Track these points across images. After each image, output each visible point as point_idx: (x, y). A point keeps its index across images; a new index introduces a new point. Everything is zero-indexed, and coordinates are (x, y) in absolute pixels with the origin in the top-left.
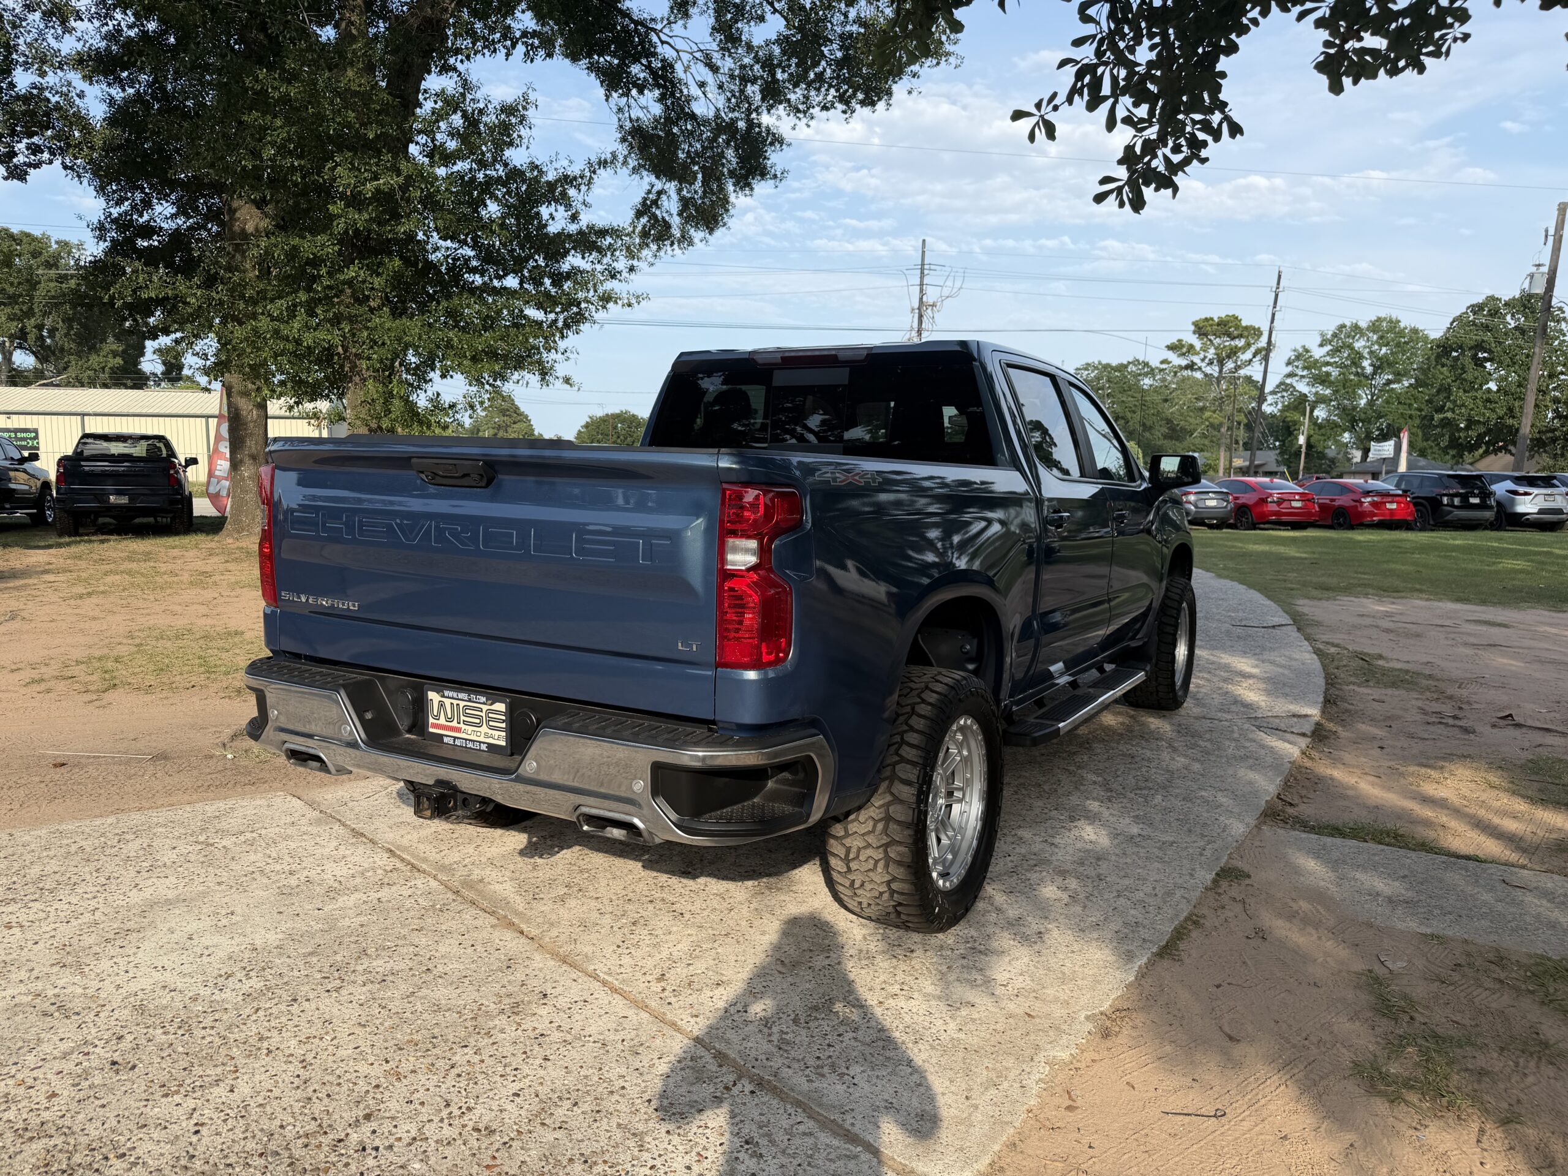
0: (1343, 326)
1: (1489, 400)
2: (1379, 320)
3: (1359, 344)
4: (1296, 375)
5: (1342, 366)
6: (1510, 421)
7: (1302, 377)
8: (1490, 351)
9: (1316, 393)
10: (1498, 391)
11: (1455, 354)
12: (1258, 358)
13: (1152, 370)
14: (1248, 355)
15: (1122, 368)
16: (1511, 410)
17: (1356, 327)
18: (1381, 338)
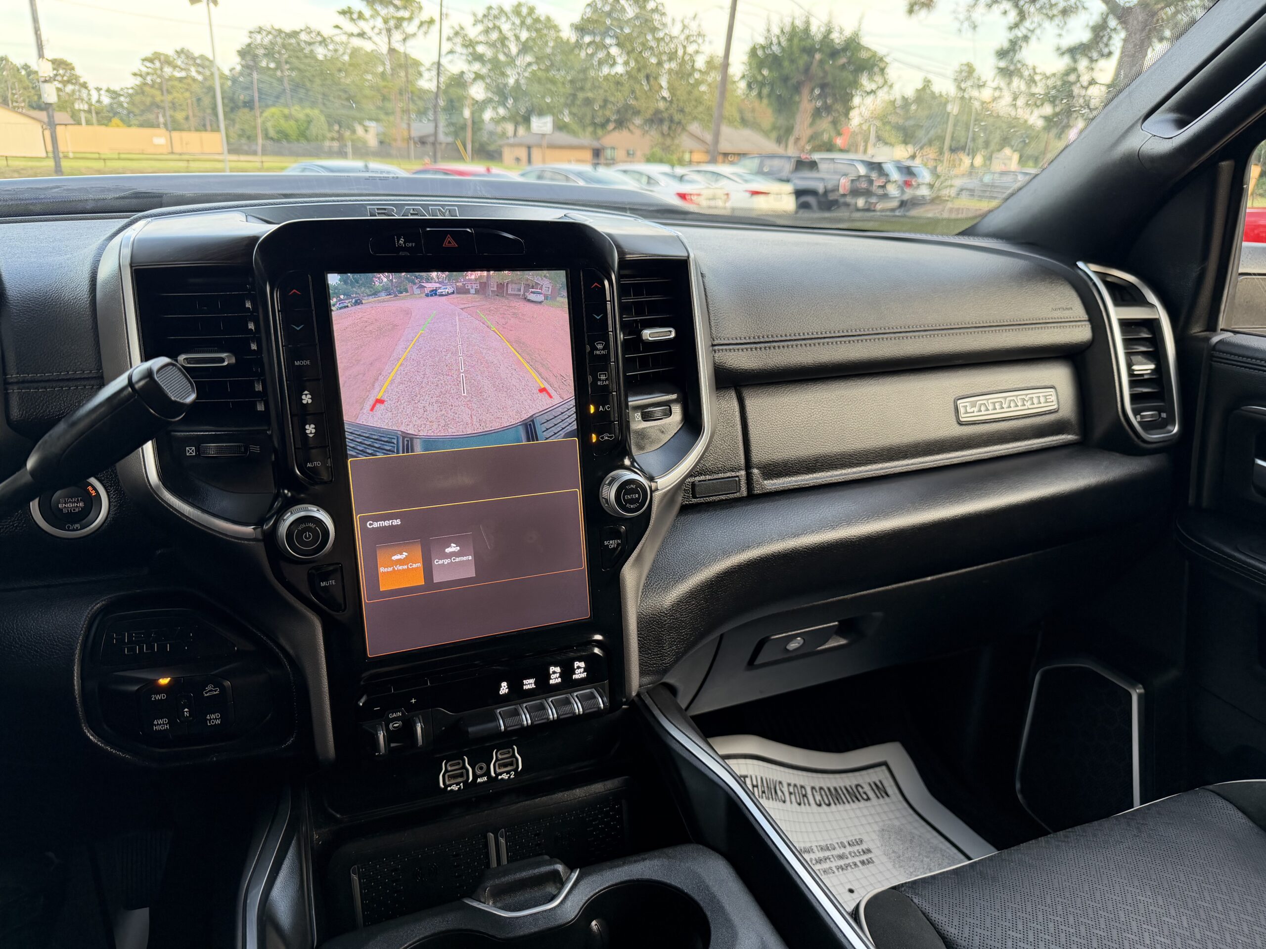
0: (490, 8)
1: (617, 82)
2: (519, 5)
3: (506, 27)
4: (455, 52)
5: (492, 45)
7: (461, 54)
8: (616, 38)
9: (475, 73)
11: (587, 39)
12: (421, 33)
13: (324, 40)
14: (412, 27)
15: (295, 34)
17: (502, 10)
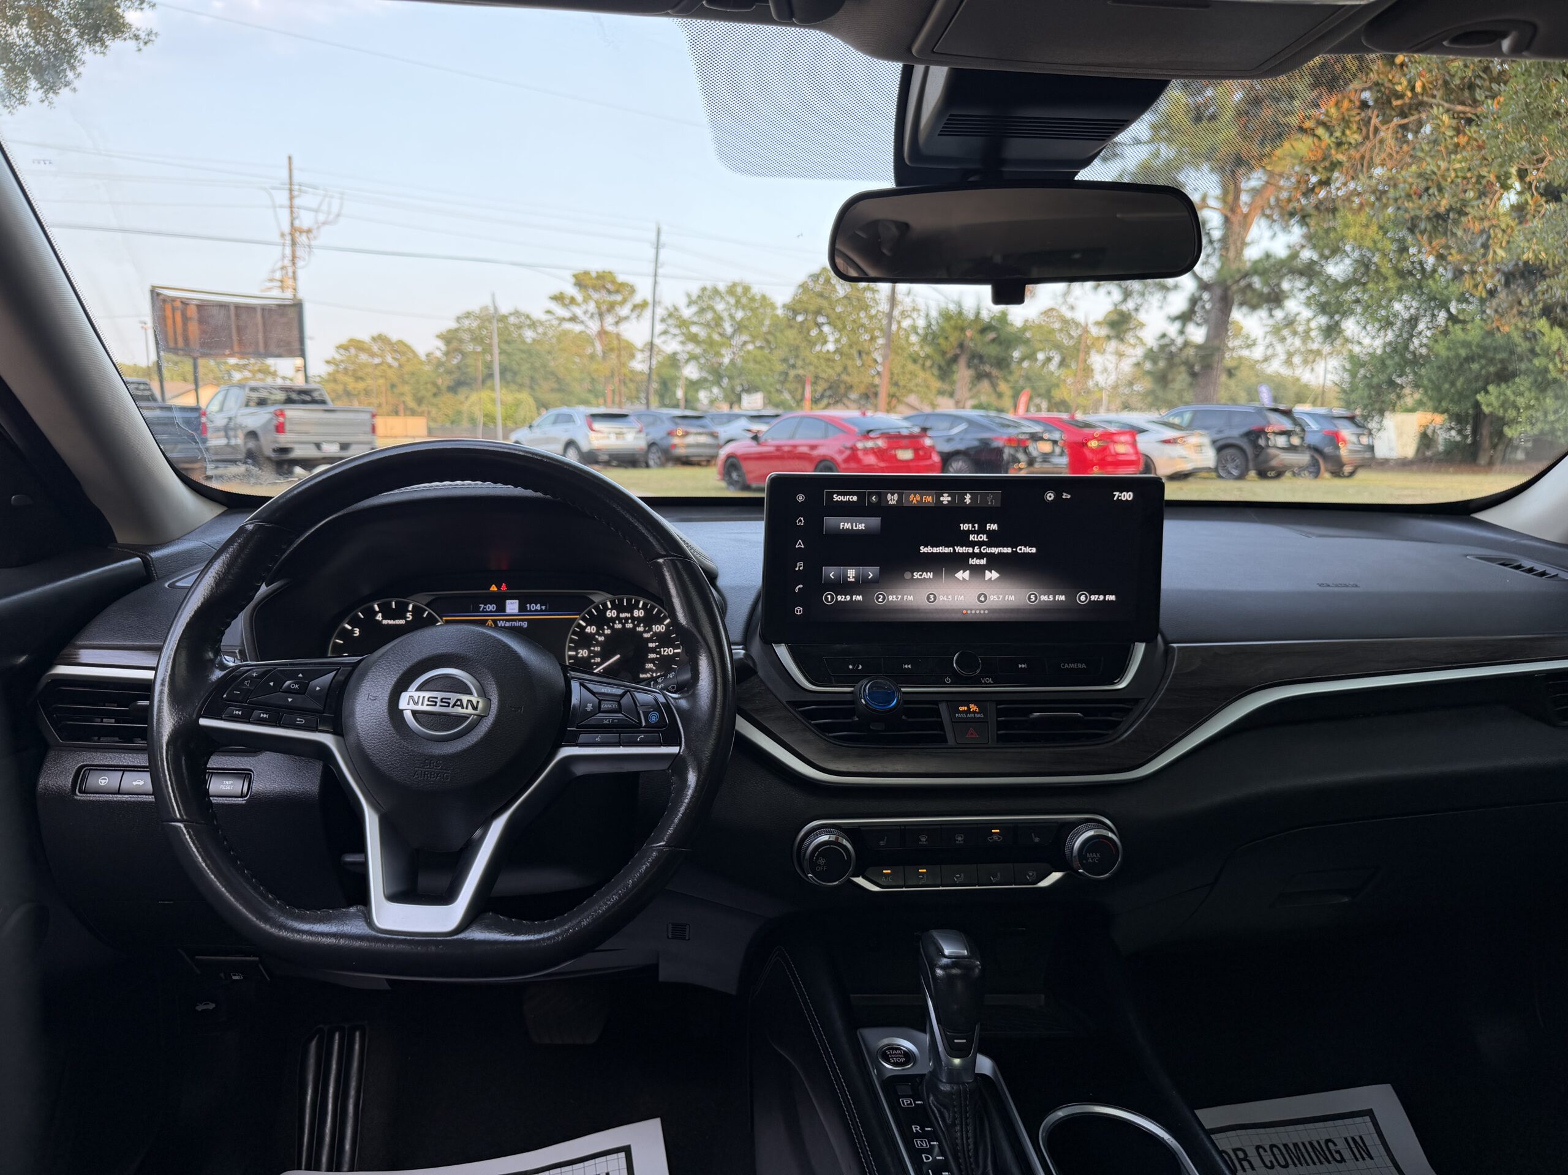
0: (704, 289)
1: (828, 360)
2: (735, 285)
3: (720, 307)
4: (669, 333)
5: (707, 325)
6: (844, 377)
7: (675, 335)
8: (828, 317)
9: (688, 353)
10: (835, 352)
11: (800, 318)
12: (634, 315)
13: (531, 322)
14: (625, 311)
15: (504, 318)
16: (845, 368)
17: (716, 292)
18: (738, 302)
